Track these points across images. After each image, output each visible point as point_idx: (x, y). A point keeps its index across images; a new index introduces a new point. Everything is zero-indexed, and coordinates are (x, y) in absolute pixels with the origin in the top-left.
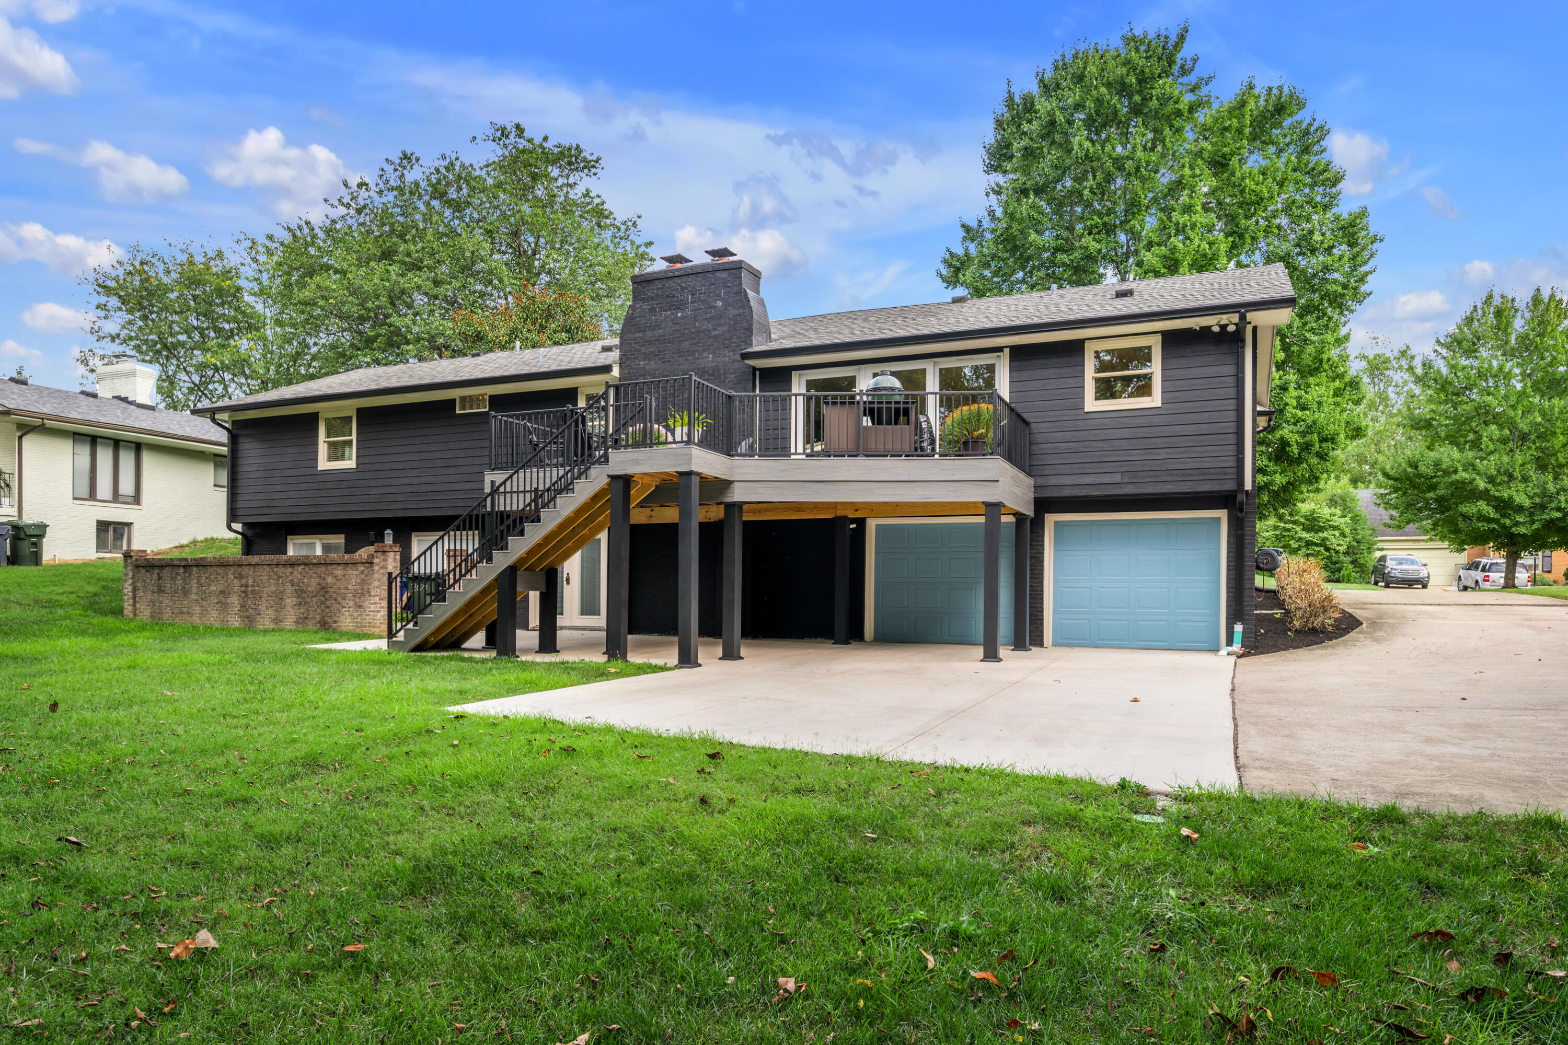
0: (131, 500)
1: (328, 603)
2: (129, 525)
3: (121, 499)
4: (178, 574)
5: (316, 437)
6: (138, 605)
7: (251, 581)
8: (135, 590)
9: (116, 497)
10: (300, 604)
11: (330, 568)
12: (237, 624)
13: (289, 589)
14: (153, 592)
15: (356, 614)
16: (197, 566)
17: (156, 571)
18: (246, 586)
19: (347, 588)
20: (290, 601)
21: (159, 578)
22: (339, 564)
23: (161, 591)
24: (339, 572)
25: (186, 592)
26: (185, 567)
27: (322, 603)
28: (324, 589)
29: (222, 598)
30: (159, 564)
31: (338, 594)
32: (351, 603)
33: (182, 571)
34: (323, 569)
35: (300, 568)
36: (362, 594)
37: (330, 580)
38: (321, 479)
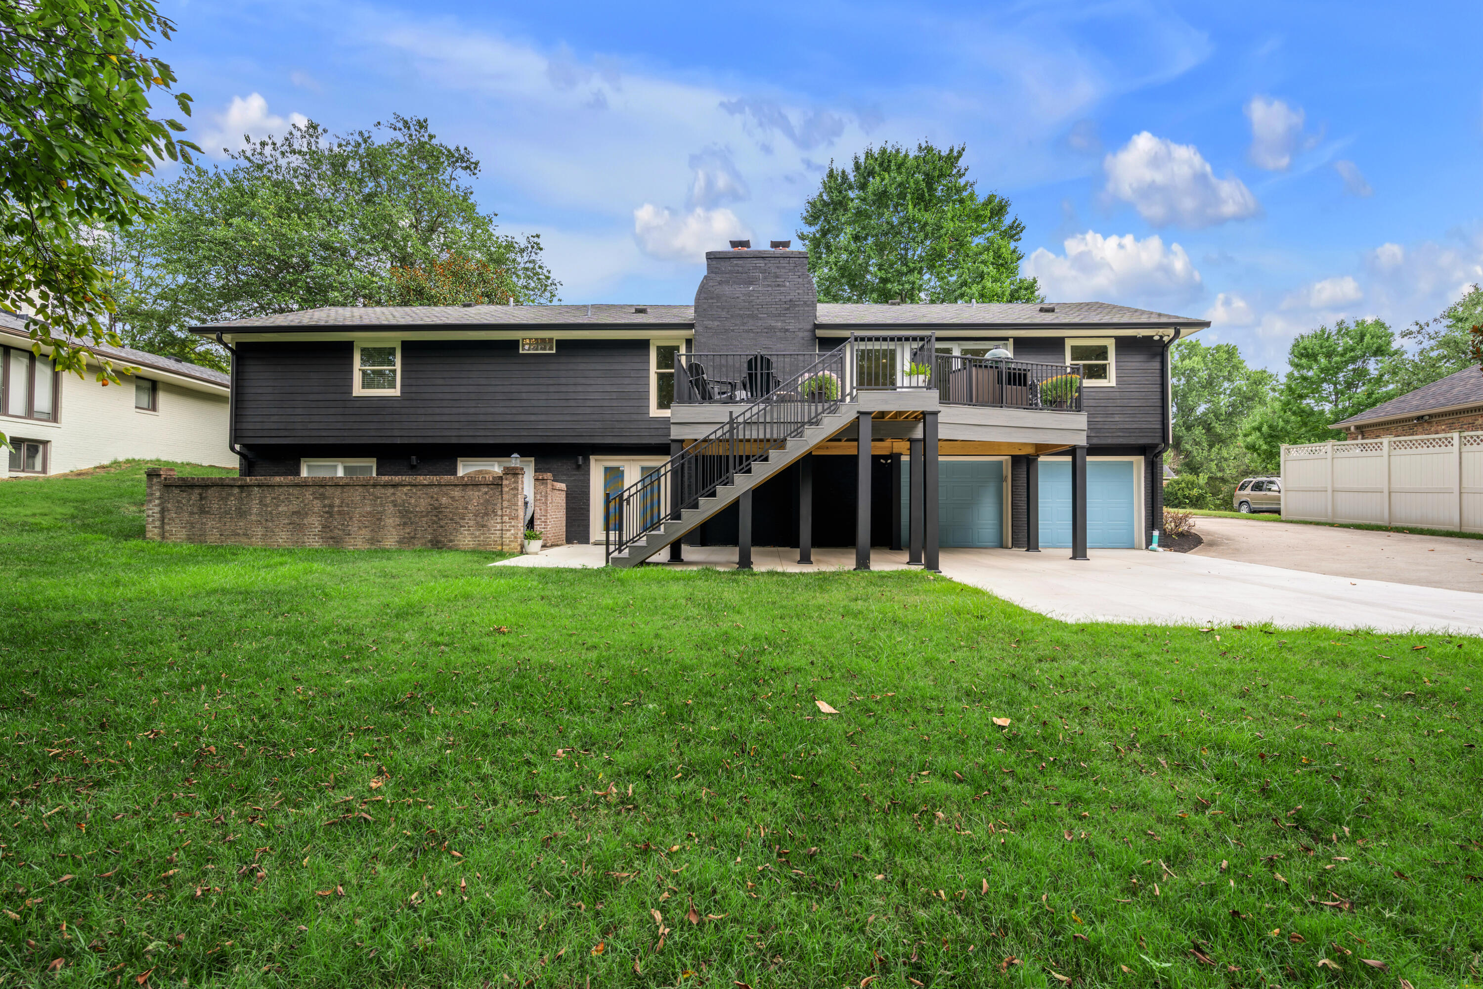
0: (45, 417)
1: (442, 523)
2: (45, 443)
3: (36, 415)
4: (229, 495)
5: (352, 364)
6: (167, 528)
7: (337, 502)
8: (163, 511)
9: (30, 412)
10: (405, 524)
11: (444, 489)
12: (317, 545)
13: (390, 509)
14: (192, 513)
15: (477, 533)
17: (197, 491)
18: (331, 506)
19: (466, 508)
20: (391, 521)
21: (201, 499)
22: (455, 485)
23: (203, 511)
24: (457, 493)
25: (242, 514)
27: (434, 522)
28: (437, 511)
29: (295, 518)
30: (203, 483)
31: (454, 514)
32: (472, 523)
33: (236, 491)
34: (436, 489)
35: (405, 489)
36: (486, 514)
37: (444, 500)
38: (358, 404)
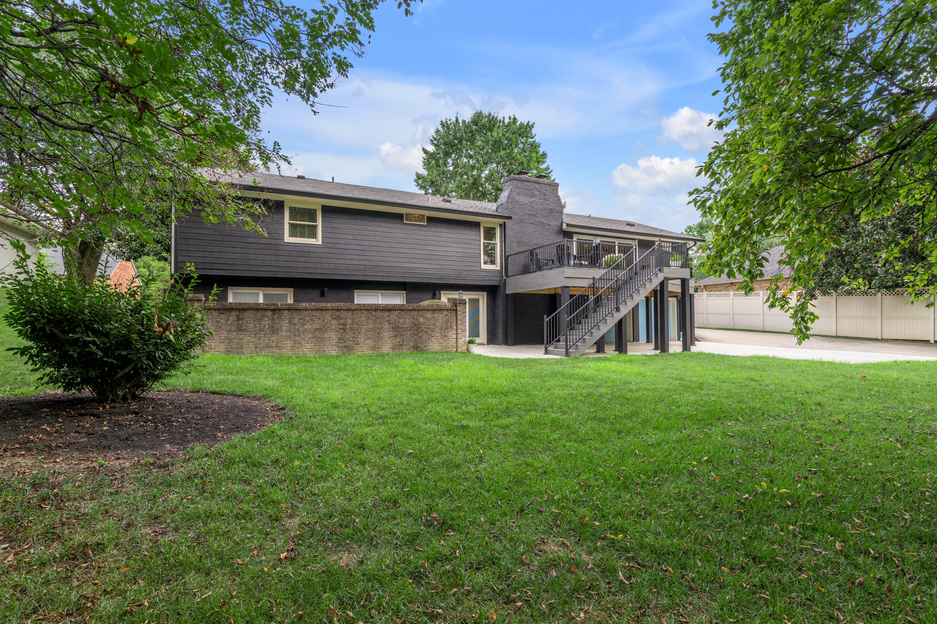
1: (420, 335)
4: (265, 316)
7: (349, 321)
10: (396, 336)
11: (421, 312)
13: (386, 326)
14: (229, 331)
15: (442, 341)
16: (289, 310)
17: (234, 314)
18: (345, 324)
19: (435, 325)
20: (386, 334)
21: (238, 319)
22: (428, 310)
23: (239, 329)
24: (429, 315)
25: (274, 330)
26: (274, 310)
27: (415, 334)
28: (417, 327)
29: (318, 334)
30: (240, 307)
31: (428, 329)
32: (438, 334)
33: (269, 313)
34: (416, 313)
35: (396, 312)
36: (447, 328)
37: (421, 320)
38: (288, 248)
